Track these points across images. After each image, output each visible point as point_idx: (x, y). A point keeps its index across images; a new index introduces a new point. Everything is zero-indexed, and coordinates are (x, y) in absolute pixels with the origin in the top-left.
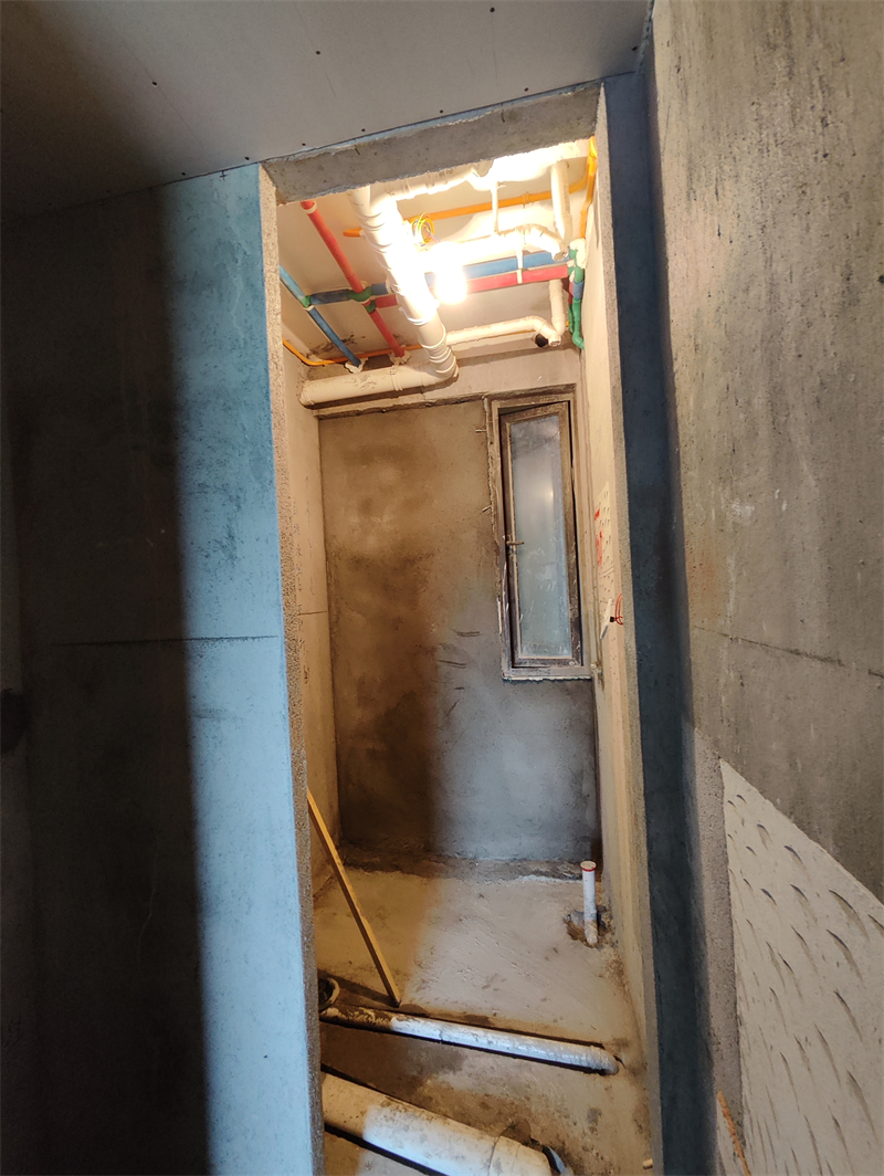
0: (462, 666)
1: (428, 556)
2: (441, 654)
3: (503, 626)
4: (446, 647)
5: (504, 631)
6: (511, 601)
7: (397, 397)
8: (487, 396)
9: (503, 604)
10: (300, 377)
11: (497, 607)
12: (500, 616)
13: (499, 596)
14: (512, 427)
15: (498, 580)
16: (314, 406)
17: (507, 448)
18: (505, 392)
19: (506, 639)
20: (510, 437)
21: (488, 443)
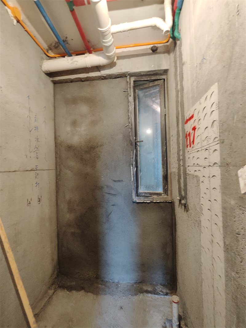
0: (115, 195)
1: (101, 146)
2: (106, 190)
3: (133, 177)
4: (107, 186)
5: (134, 180)
6: (137, 167)
7: (88, 73)
8: (129, 74)
9: (134, 168)
10: (42, 59)
11: (131, 169)
12: (132, 173)
13: (132, 164)
14: (139, 91)
15: (132, 157)
16: (51, 74)
17: (136, 100)
18: (137, 72)
19: (134, 184)
20: (138, 96)
21: (129, 96)
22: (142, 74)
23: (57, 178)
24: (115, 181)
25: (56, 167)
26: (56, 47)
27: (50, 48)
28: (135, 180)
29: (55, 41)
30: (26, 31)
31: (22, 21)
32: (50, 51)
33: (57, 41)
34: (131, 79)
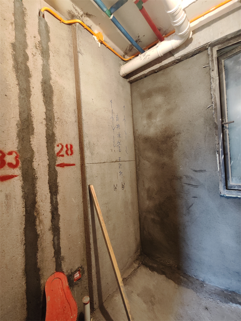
3: (220, 166)
4: (187, 177)
5: (220, 170)
6: (225, 153)
7: (161, 62)
8: (210, 45)
9: (221, 155)
10: (120, 65)
11: (216, 157)
12: (218, 162)
13: (218, 152)
14: (226, 61)
15: (217, 143)
16: (127, 76)
17: (222, 73)
18: (221, 38)
19: (222, 174)
20: (224, 67)
21: (211, 71)
22: (229, 37)
23: (136, 168)
24: (196, 171)
25: (136, 159)
26: (130, 50)
27: (126, 53)
28: (222, 170)
29: (129, 45)
30: (107, 48)
31: (104, 41)
32: (126, 56)
33: (131, 44)
34: (213, 50)
